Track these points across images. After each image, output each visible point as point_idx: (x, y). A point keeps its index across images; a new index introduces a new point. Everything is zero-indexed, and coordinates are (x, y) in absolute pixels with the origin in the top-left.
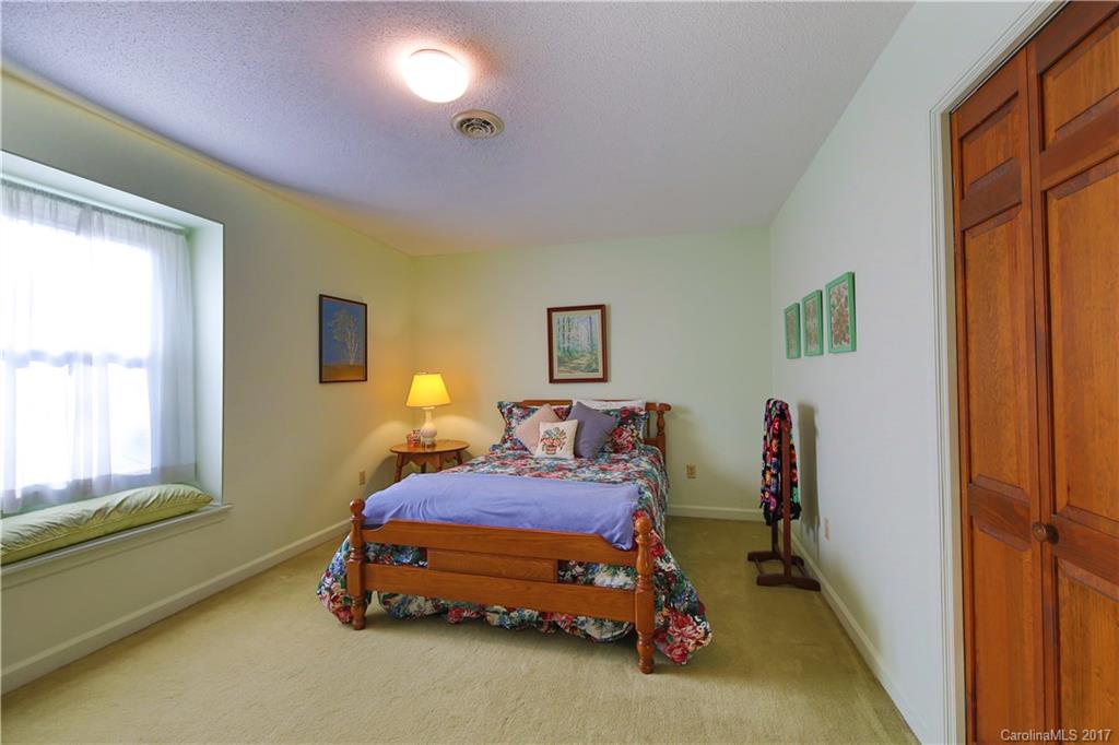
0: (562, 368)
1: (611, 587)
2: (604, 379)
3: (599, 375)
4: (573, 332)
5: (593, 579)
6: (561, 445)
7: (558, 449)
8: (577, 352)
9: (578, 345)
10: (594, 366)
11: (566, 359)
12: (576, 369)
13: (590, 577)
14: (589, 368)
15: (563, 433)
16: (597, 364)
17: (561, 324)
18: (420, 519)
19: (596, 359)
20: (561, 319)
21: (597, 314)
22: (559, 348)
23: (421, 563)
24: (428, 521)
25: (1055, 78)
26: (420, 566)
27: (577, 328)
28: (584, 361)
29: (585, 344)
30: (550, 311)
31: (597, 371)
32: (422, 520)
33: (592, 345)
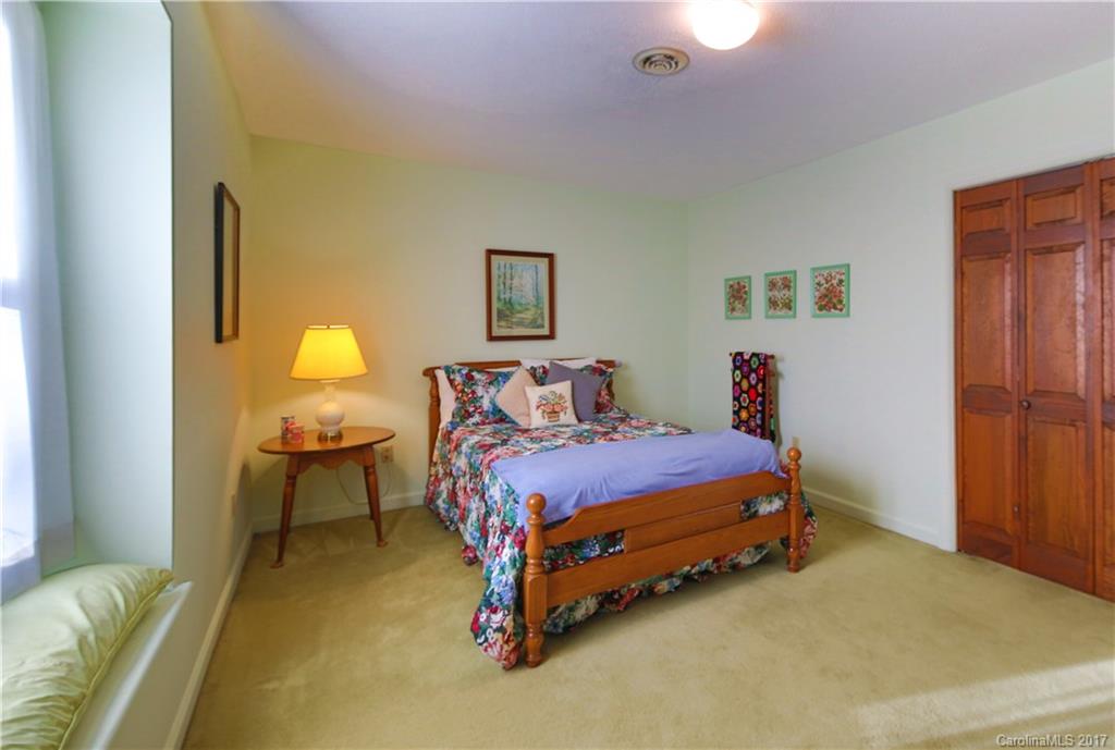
0: (503, 323)
1: (770, 513)
2: (551, 336)
3: (546, 331)
4: (516, 282)
5: (756, 511)
6: (564, 409)
7: (562, 414)
8: (520, 304)
9: (522, 297)
10: (539, 322)
11: (508, 313)
12: (520, 323)
13: (753, 510)
14: (534, 324)
15: (561, 397)
16: (543, 318)
17: (502, 269)
18: (605, 499)
19: (542, 313)
20: (502, 264)
21: (543, 264)
22: (499, 299)
23: (611, 551)
24: (615, 499)
25: (1034, 200)
26: (611, 554)
27: (521, 277)
28: (528, 315)
29: (530, 296)
30: (490, 252)
31: (543, 326)
32: (609, 500)
33: (538, 298)
